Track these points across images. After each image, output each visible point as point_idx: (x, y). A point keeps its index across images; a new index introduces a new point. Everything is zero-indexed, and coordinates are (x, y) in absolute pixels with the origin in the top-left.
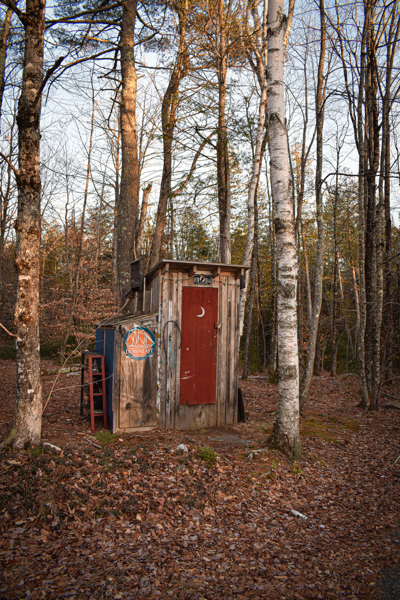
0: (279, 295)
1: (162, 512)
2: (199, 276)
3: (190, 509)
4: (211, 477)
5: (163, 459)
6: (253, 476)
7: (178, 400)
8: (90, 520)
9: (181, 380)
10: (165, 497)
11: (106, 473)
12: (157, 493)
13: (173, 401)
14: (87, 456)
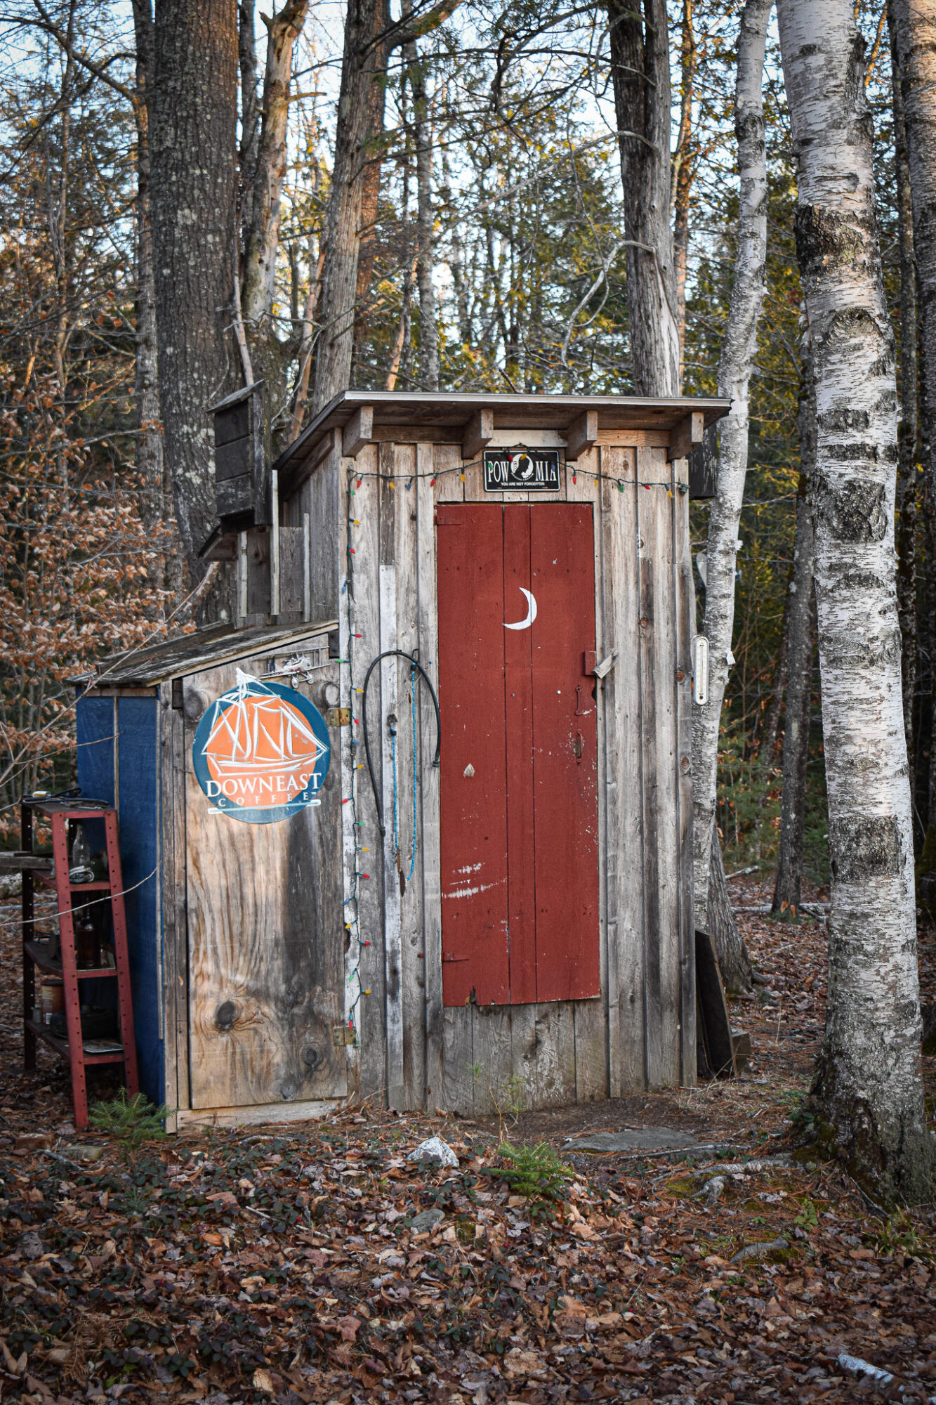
0: (819, 531)
1: (348, 1363)
2: (506, 455)
3: (454, 1357)
4: (542, 1250)
5: (358, 1192)
6: (713, 1253)
7: (436, 987)
8: (84, 1391)
9: (445, 903)
10: (360, 1316)
11: (139, 1237)
12: (331, 1301)
13: (416, 990)
14: (65, 1187)
